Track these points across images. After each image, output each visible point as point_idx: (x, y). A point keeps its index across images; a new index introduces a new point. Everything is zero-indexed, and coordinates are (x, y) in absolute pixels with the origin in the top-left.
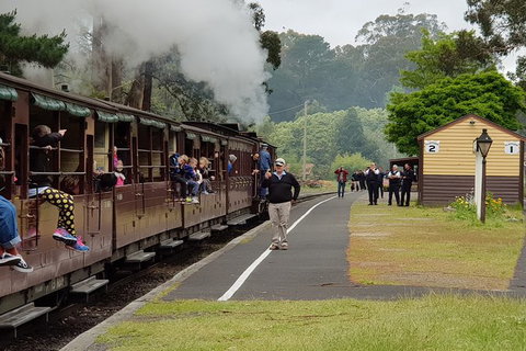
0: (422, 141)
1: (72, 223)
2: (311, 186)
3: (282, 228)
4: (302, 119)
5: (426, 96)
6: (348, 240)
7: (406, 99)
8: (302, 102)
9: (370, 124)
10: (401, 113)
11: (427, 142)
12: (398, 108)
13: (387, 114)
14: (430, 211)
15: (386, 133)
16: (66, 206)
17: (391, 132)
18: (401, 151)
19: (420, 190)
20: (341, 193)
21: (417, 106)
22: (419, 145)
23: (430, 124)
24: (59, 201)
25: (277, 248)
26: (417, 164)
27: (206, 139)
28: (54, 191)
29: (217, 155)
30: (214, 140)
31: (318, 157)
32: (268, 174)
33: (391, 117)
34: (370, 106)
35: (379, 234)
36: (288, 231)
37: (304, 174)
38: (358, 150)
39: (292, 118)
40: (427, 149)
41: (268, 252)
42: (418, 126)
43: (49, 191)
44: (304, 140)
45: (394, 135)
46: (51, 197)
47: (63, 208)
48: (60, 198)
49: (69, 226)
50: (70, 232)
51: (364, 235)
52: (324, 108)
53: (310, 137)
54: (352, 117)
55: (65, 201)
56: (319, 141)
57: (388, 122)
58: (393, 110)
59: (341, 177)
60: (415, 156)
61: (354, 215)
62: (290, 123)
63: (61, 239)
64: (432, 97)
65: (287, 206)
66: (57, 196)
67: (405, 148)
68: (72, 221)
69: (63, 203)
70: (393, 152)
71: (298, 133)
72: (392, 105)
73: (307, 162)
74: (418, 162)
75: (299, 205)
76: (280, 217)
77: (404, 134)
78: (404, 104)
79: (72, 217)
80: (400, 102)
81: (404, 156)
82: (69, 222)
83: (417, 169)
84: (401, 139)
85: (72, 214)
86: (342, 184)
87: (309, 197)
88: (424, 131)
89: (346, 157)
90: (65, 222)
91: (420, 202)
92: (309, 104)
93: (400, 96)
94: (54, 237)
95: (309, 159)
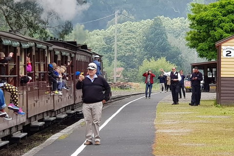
0: (219, 47)
1: (17, 101)
2: (122, 87)
3: (95, 126)
4: (113, 27)
5: (223, 6)
6: (154, 136)
7: (205, 9)
8: (113, 12)
9: (174, 32)
10: (201, 22)
11: (225, 48)
12: (198, 17)
13: (188, 23)
14: (227, 110)
15: (187, 40)
16: (14, 93)
17: (193, 39)
18: (201, 56)
19: (218, 91)
20: (148, 94)
21: (215, 16)
22: (217, 50)
23: (227, 32)
24: (11, 90)
25: (91, 143)
26: (216, 68)
27: (64, 53)
28: (9, 85)
29: (69, 64)
30: (68, 54)
31: (128, 62)
32: (82, 77)
33: (192, 26)
34: (173, 15)
35: (181, 130)
36: (100, 128)
37: (115, 76)
38: (163, 55)
39: (103, 26)
40: (224, 53)
41: (83, 147)
42: (216, 33)
43: (6, 85)
44: (115, 47)
45: (195, 41)
46: (7, 88)
47: (13, 93)
48: (12, 88)
49: (16, 103)
50: (16, 106)
51: (168, 131)
52: (132, 17)
53: (120, 43)
54: (157, 25)
55: (14, 90)
56: (129, 47)
57: (189, 30)
58: (194, 19)
59: (149, 80)
60: (213, 60)
61: (160, 114)
62: (103, 31)
63: (12, 109)
64: (229, 7)
65: (99, 106)
66: (10, 87)
67: (204, 53)
68: (17, 100)
69: (13, 91)
70: (194, 57)
71: (109, 40)
72: (193, 15)
73: (118, 66)
74: (216, 66)
75: (110, 105)
76: (93, 115)
77: (204, 41)
78: (203, 14)
79: (17, 98)
80: (200, 12)
81: (204, 60)
82: (16, 101)
83: (216, 72)
84: (201, 45)
85: (17, 96)
86: (149, 86)
87: (120, 98)
88: (221, 37)
89: (152, 60)
90: (14, 100)
91: (218, 102)
92: (119, 14)
93: (200, 7)
94: (9, 108)
95: (119, 63)
